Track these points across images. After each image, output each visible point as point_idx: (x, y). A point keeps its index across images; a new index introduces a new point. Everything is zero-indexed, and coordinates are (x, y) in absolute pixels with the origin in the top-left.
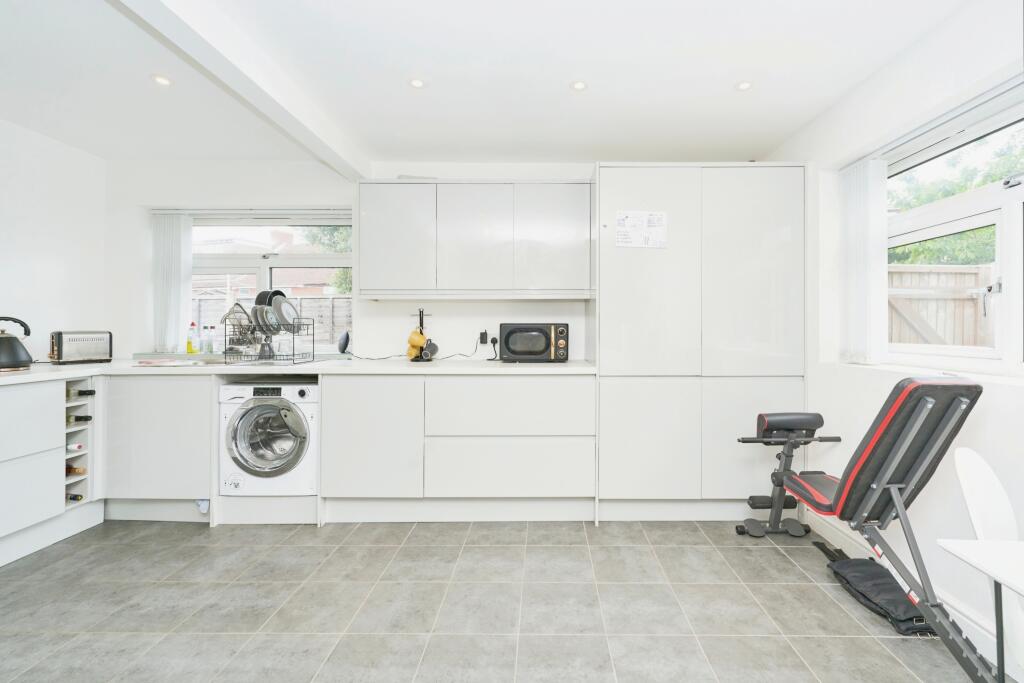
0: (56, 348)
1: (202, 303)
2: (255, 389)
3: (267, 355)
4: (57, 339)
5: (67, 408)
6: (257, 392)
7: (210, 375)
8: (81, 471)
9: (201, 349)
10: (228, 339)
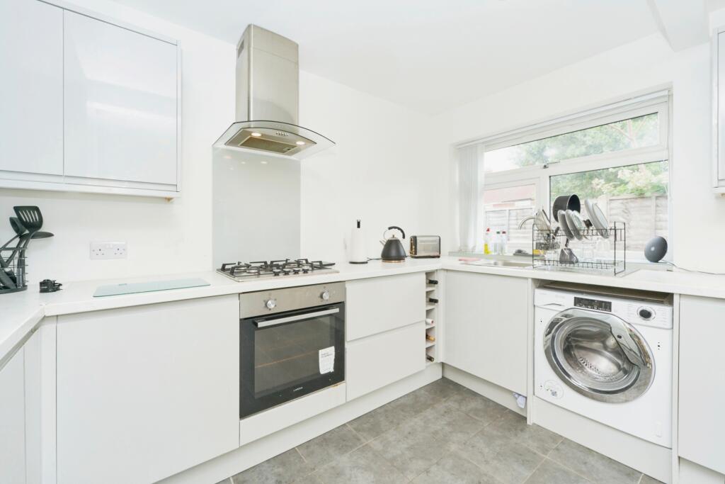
0: (414, 247)
1: (511, 212)
2: (575, 298)
3: (568, 259)
4: (414, 241)
5: (427, 292)
6: (578, 302)
7: (526, 278)
8: (432, 339)
9: (495, 251)
10: (535, 243)
